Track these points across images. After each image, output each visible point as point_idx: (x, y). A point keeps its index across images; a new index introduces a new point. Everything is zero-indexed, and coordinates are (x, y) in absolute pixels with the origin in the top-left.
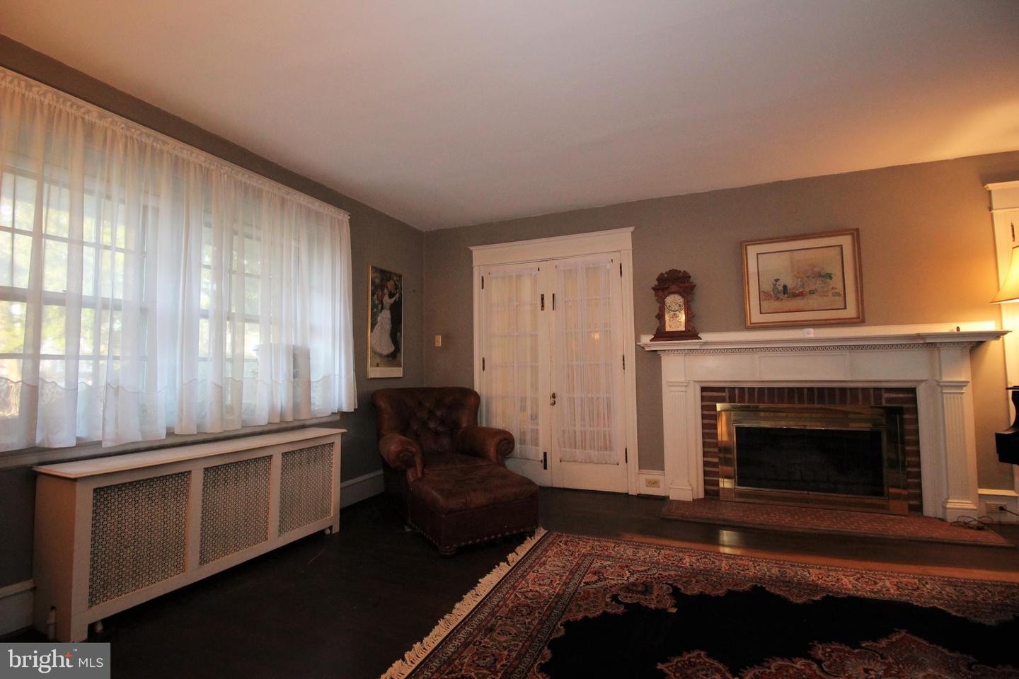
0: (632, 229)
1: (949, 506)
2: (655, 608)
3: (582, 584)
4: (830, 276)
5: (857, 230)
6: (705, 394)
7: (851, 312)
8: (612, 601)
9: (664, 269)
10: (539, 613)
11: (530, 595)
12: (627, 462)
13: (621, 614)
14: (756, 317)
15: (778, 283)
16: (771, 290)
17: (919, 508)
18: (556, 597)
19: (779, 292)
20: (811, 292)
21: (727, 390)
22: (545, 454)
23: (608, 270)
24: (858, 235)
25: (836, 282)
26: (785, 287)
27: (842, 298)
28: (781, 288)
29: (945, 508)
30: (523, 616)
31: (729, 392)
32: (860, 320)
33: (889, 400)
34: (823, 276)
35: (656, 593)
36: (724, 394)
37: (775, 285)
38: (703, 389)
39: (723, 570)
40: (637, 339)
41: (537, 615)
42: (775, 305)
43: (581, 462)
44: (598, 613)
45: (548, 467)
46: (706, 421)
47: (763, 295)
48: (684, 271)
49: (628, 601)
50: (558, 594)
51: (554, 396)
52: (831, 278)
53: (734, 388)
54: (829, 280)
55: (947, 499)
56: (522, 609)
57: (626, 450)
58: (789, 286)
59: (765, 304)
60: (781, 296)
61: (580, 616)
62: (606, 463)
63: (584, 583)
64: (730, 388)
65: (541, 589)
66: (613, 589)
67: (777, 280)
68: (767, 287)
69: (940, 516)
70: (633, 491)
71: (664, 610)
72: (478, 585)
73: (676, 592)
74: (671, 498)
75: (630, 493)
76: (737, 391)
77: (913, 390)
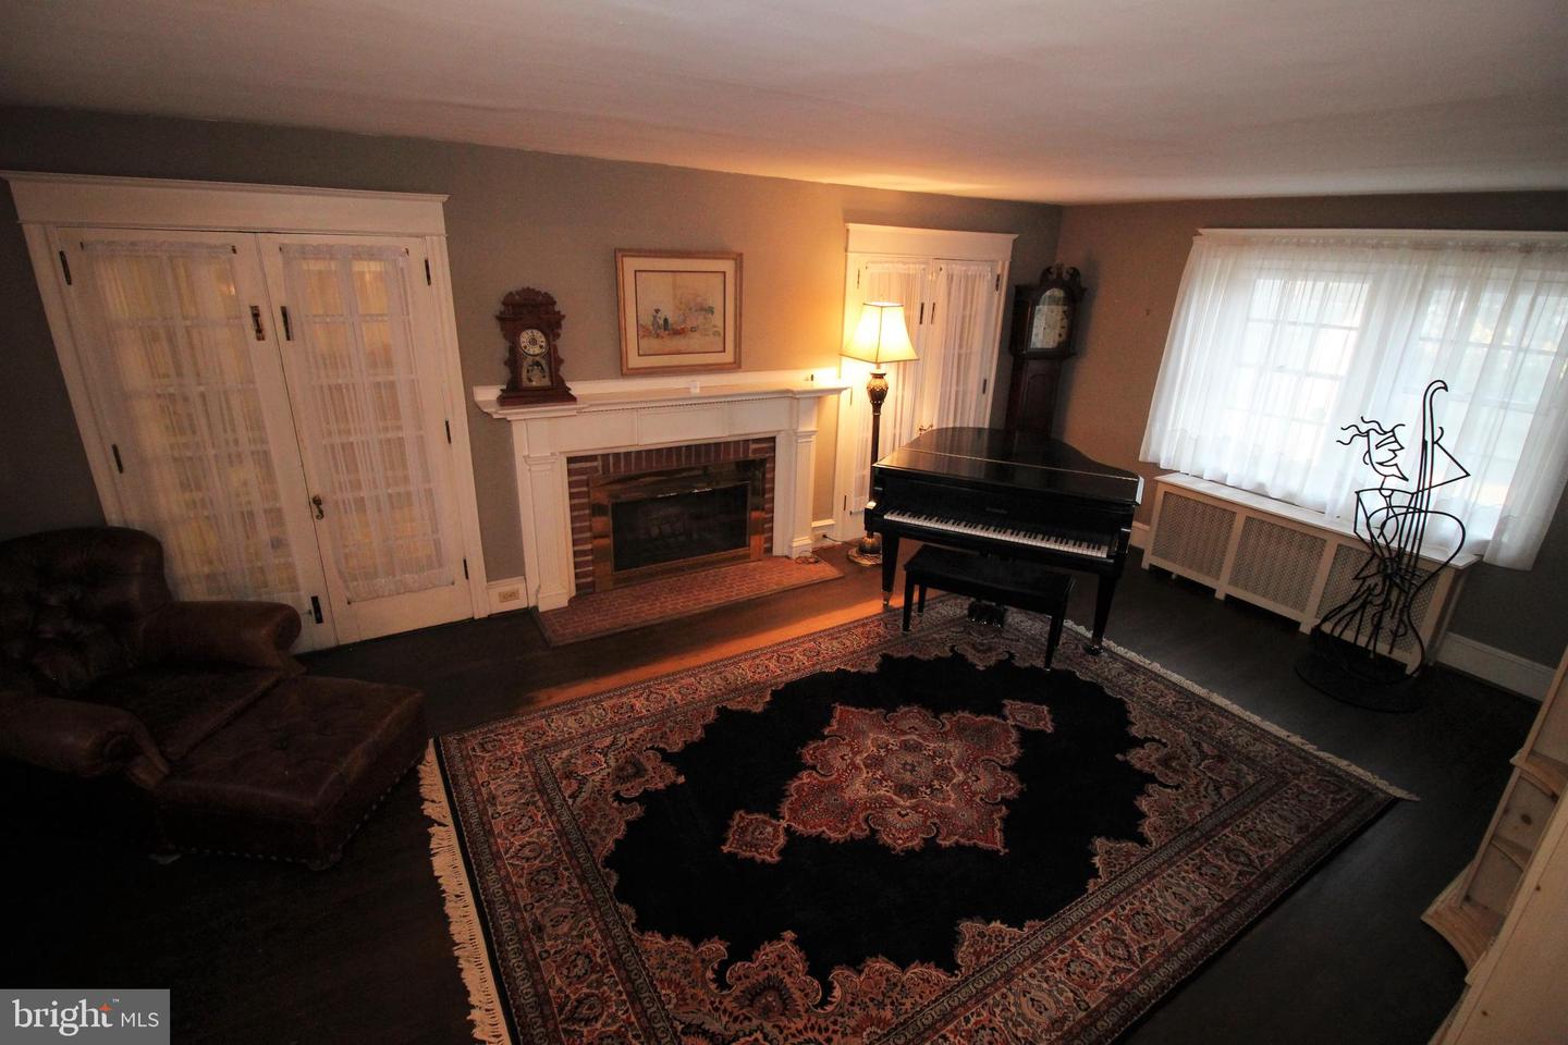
0: (445, 198)
1: (795, 544)
2: (665, 786)
3: (570, 801)
4: (711, 310)
5: (741, 255)
6: (573, 466)
7: (728, 357)
8: (620, 804)
9: (514, 285)
10: (566, 869)
11: (526, 852)
12: (467, 577)
13: (642, 814)
14: (634, 361)
15: (659, 315)
16: (650, 323)
17: (770, 550)
18: (560, 837)
19: (659, 327)
20: (693, 330)
21: (599, 458)
22: (315, 600)
23: (402, 269)
24: (741, 262)
25: (717, 319)
26: (666, 320)
27: (722, 339)
28: (661, 322)
29: (791, 547)
30: (552, 885)
31: (603, 461)
32: (736, 365)
33: (755, 451)
34: (706, 310)
35: (649, 768)
36: (595, 464)
37: (655, 317)
38: (570, 460)
39: (679, 702)
40: (469, 396)
41: (567, 874)
42: (654, 343)
43: (389, 595)
44: (622, 828)
45: (324, 618)
46: (576, 501)
47: (643, 332)
48: (546, 293)
49: (635, 794)
50: (557, 831)
51: (317, 502)
52: (713, 313)
53: (608, 454)
54: (710, 315)
55: (793, 538)
56: (542, 878)
57: (465, 561)
58: (670, 320)
59: (644, 343)
60: (661, 332)
61: (610, 844)
62: (435, 586)
63: (570, 797)
64: (602, 455)
65: (530, 837)
66: (607, 786)
67: (657, 311)
68: (647, 320)
69: (786, 553)
70: (481, 612)
71: (674, 784)
72: (440, 881)
73: (667, 757)
74: (540, 610)
75: (476, 617)
76: (611, 458)
77: (773, 439)
